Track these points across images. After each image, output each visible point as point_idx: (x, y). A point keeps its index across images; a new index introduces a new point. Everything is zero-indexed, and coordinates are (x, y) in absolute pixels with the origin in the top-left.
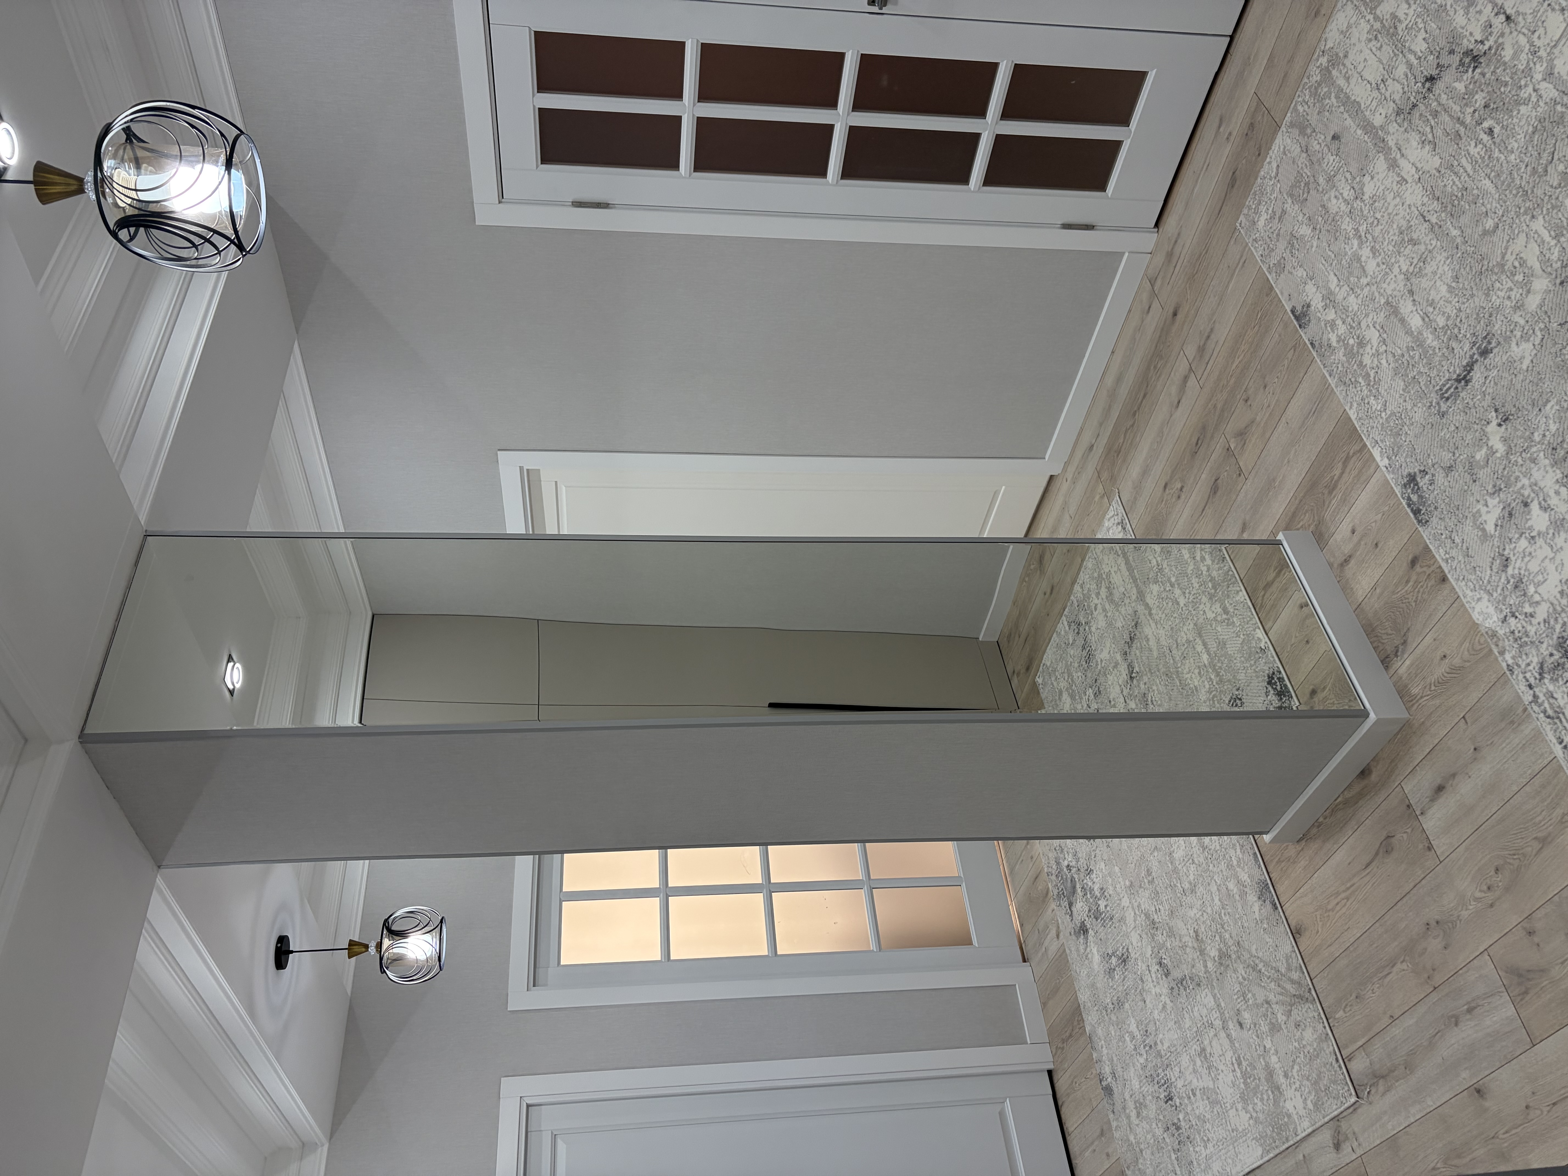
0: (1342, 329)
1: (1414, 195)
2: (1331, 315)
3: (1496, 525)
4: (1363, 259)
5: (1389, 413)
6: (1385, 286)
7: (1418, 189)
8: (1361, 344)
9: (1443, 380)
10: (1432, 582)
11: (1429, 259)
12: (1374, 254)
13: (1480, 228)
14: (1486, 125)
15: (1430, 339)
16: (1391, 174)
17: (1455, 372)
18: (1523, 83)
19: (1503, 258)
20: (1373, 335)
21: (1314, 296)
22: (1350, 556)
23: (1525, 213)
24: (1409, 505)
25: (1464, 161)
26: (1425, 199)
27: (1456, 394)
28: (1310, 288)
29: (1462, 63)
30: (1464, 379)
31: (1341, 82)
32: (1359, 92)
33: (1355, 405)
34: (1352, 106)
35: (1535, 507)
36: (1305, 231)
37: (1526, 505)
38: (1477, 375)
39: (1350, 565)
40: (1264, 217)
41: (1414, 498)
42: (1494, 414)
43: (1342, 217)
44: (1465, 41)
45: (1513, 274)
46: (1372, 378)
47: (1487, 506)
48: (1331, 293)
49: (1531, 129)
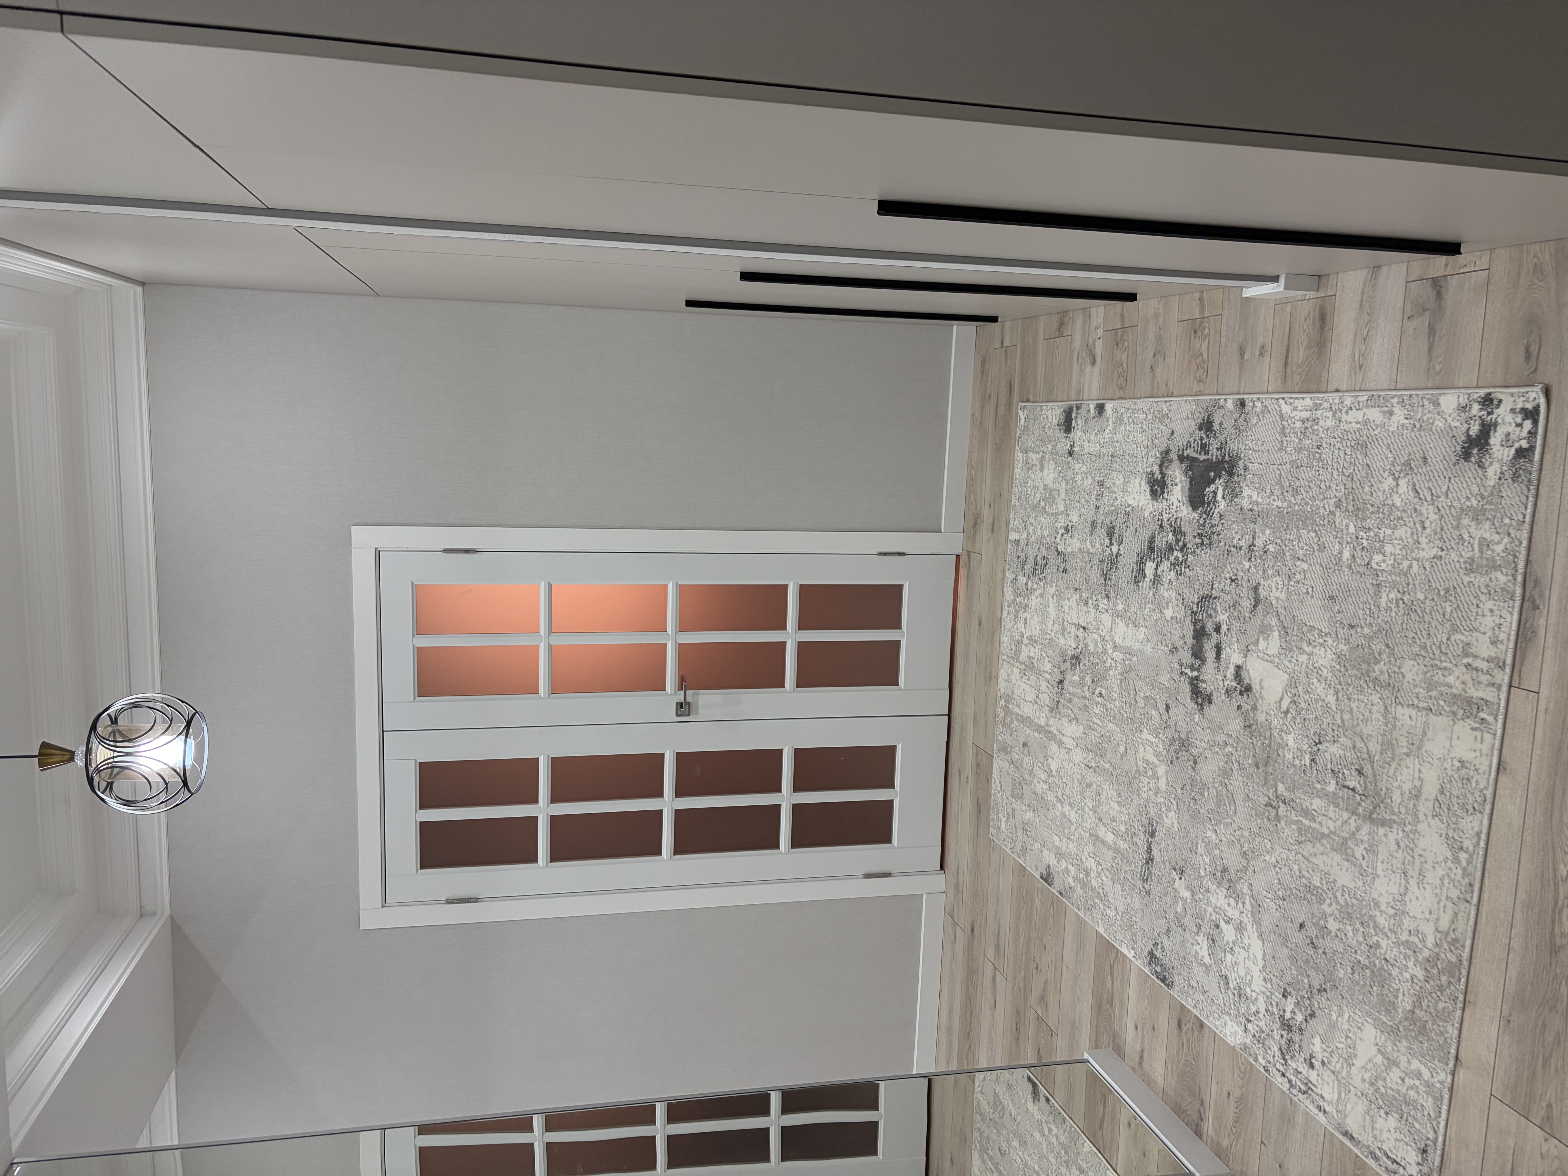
0: (1073, 869)
1: (1078, 756)
2: (1064, 865)
3: (1209, 955)
4: (1067, 814)
5: (1120, 913)
6: (1084, 824)
7: (1078, 751)
8: (1087, 874)
9: (1139, 868)
10: (1197, 1033)
11: (1101, 791)
12: (1071, 806)
13: (1119, 755)
14: (1097, 692)
15: (1123, 845)
16: (1061, 750)
17: (1143, 858)
18: (1105, 658)
19: (1137, 766)
20: (1091, 863)
21: (1049, 858)
22: (1142, 1051)
23: (1137, 731)
24: (1158, 977)
25: (1095, 720)
26: (1085, 755)
27: (1150, 873)
28: (1046, 853)
29: (1072, 665)
30: (1150, 860)
31: (1016, 710)
32: (1027, 710)
33: (1100, 921)
34: (1026, 721)
35: (1222, 924)
36: (1030, 815)
37: (1217, 926)
38: (1155, 852)
39: (1145, 1059)
40: (1004, 820)
41: (1158, 969)
42: (1174, 873)
43: (1046, 793)
44: (1069, 651)
45: (1146, 773)
46: (1102, 895)
47: (1199, 944)
48: (1058, 849)
49: (1119, 681)
